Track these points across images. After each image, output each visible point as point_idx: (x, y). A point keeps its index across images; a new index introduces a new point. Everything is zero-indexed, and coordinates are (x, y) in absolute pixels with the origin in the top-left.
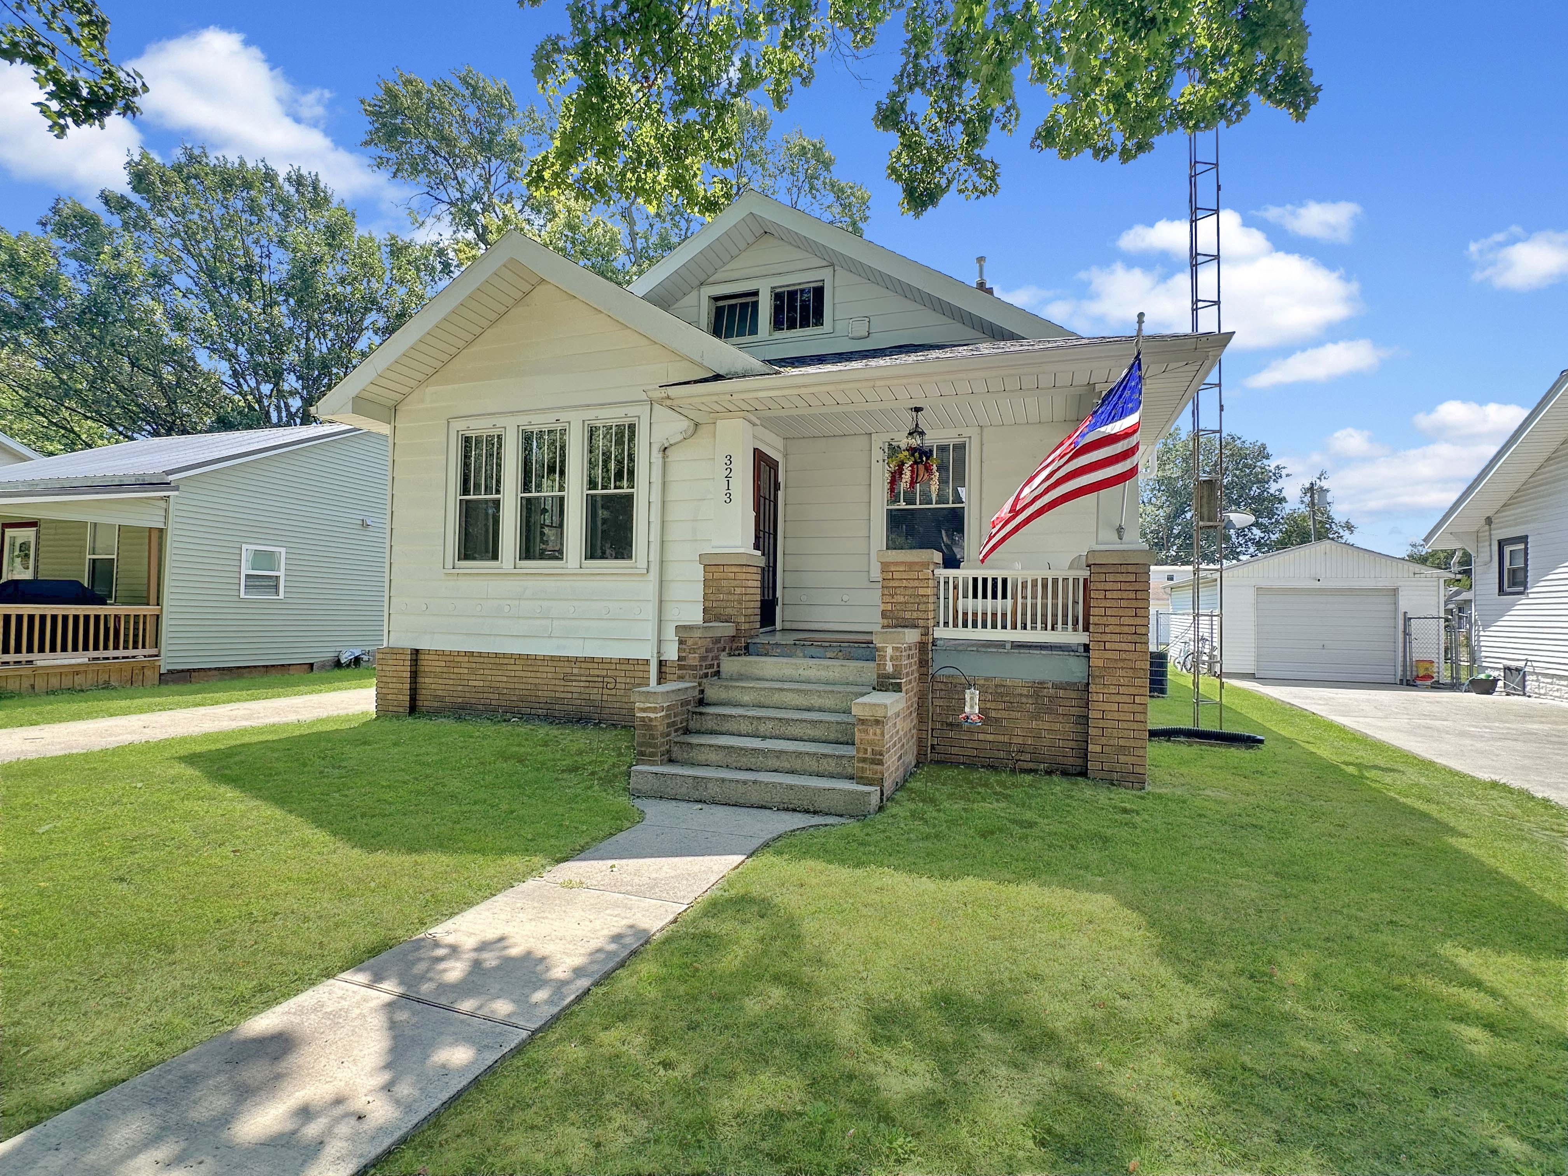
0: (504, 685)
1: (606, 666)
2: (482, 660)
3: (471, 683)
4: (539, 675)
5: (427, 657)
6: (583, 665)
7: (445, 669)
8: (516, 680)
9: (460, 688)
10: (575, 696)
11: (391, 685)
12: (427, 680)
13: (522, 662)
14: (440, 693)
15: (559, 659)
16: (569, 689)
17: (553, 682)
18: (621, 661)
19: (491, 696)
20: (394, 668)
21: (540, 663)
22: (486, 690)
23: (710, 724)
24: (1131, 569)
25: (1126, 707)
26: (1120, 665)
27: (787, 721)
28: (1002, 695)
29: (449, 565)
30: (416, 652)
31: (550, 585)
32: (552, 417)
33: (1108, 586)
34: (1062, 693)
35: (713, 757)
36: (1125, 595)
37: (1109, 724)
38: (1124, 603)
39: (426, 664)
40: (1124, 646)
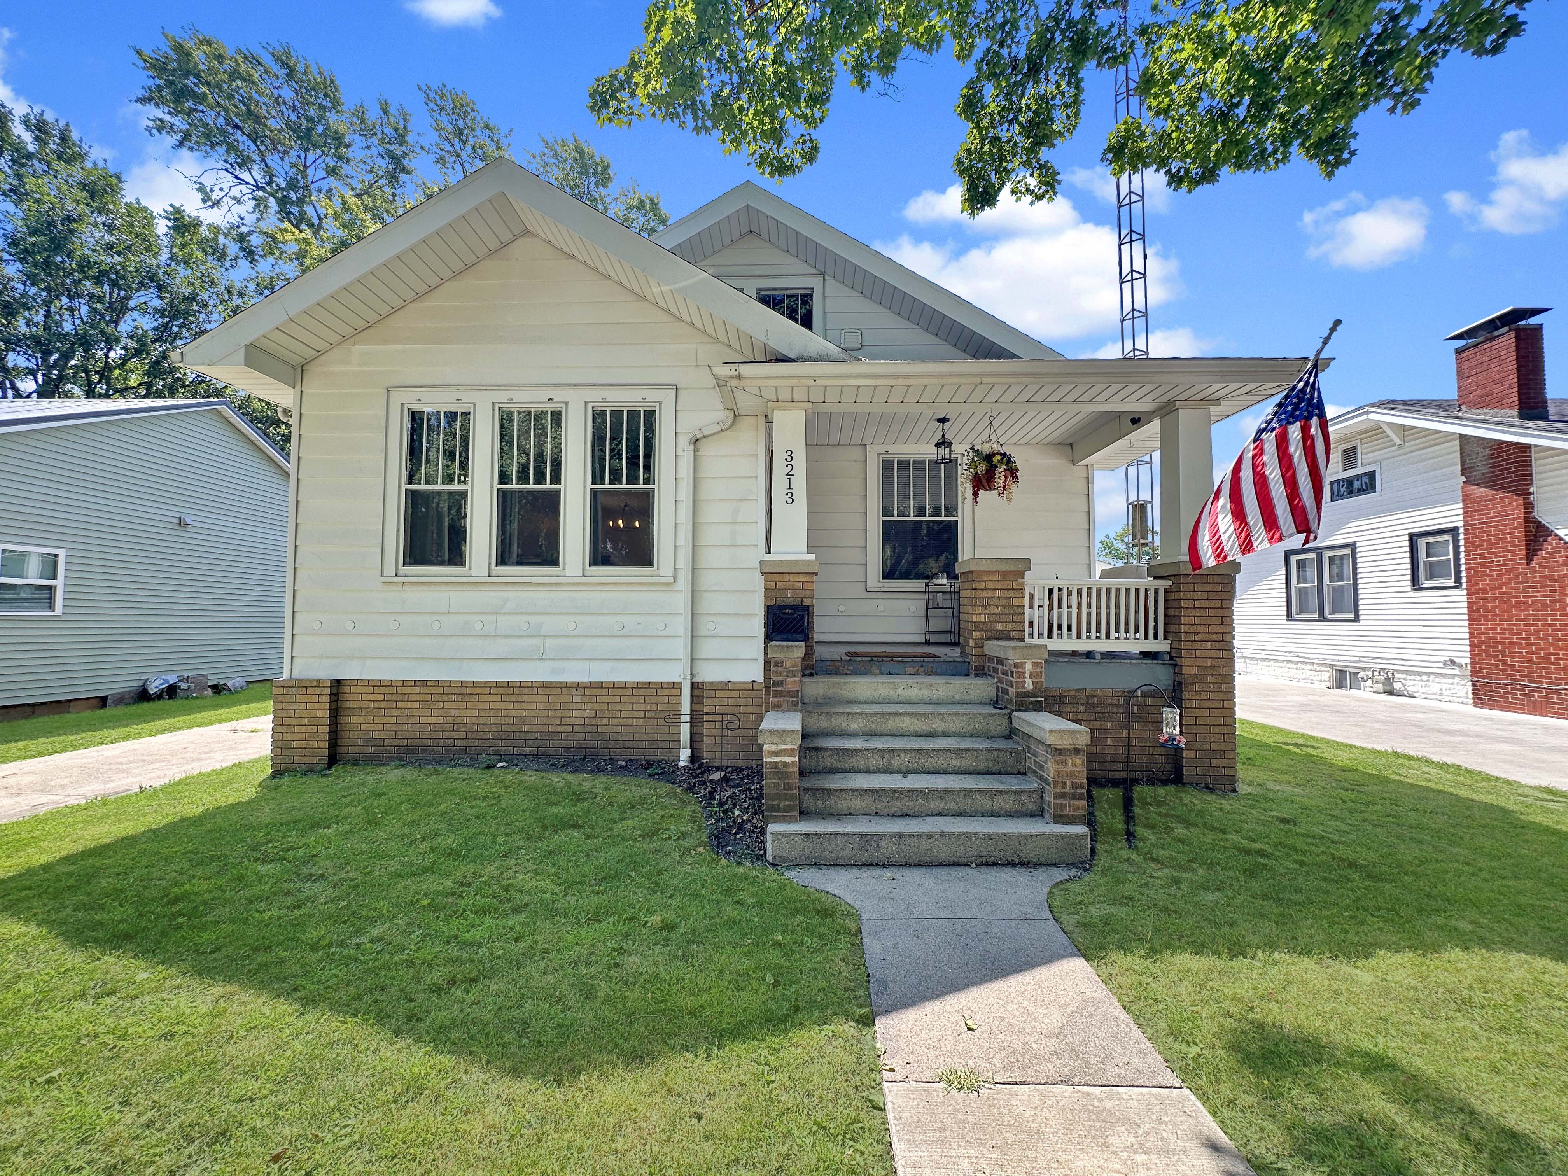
0: (474, 720)
1: (620, 692)
2: (441, 690)
3: (423, 720)
4: (525, 706)
5: (353, 689)
6: (588, 692)
7: (383, 705)
8: (492, 713)
9: (407, 727)
10: (576, 729)
11: (297, 729)
12: (354, 719)
13: (501, 691)
14: (376, 735)
15: (555, 685)
16: (568, 721)
17: (546, 713)
18: (638, 685)
19: (455, 735)
20: (303, 706)
21: (526, 691)
22: (447, 727)
24: (1217, 579)
25: (1216, 713)
26: (1210, 672)
27: (927, 751)
28: (1093, 706)
29: (390, 570)
30: (337, 684)
31: (541, 597)
32: (544, 395)
33: (1197, 596)
34: (1150, 701)
36: (1212, 604)
37: (1201, 729)
38: (1211, 612)
39: (352, 700)
40: (1213, 654)
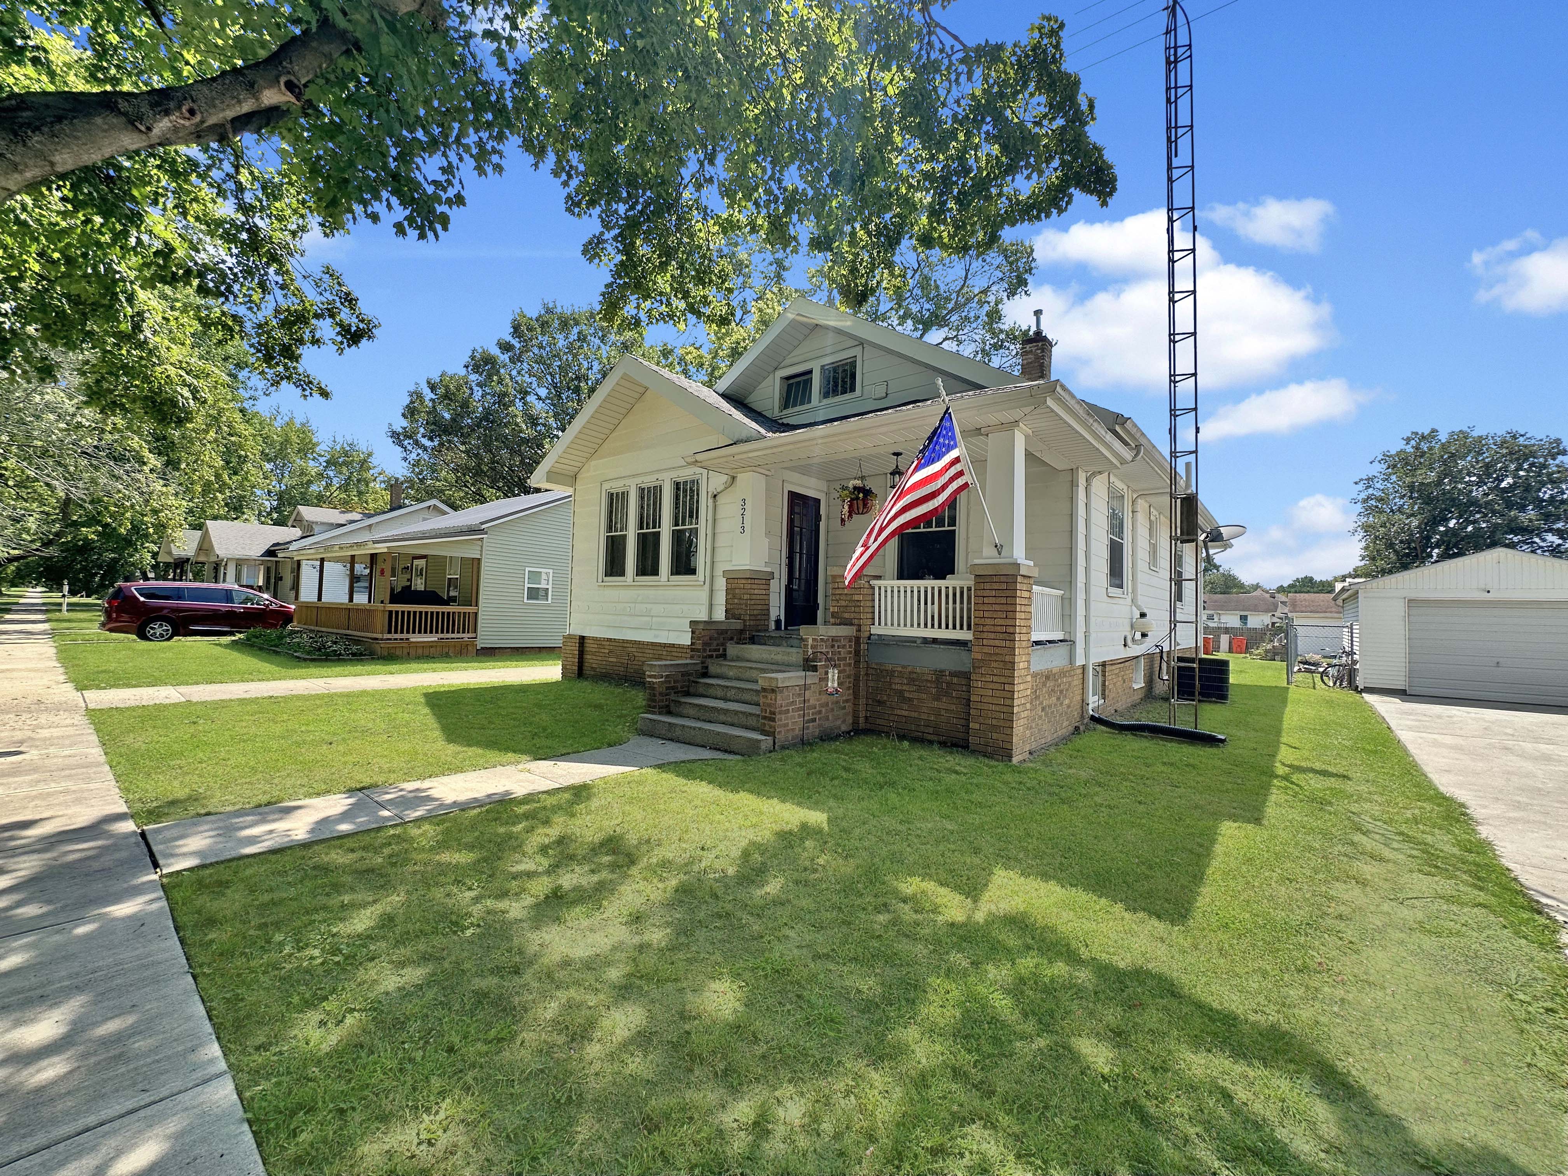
1: (681, 650)
2: (615, 644)
3: (610, 659)
4: (645, 655)
5: (588, 641)
6: (669, 649)
7: (597, 650)
8: (633, 658)
9: (605, 663)
11: (569, 663)
12: (587, 656)
13: (636, 646)
14: (593, 665)
15: (656, 644)
19: (621, 669)
20: (571, 649)
21: (645, 647)
22: (618, 664)
23: (701, 690)
24: (1003, 579)
25: (998, 693)
26: (994, 658)
27: (743, 689)
29: (600, 580)
30: (582, 638)
31: (651, 592)
32: (653, 478)
33: (986, 593)
34: (955, 680)
35: (692, 712)
37: (986, 707)
38: (997, 608)
39: (590, 646)
40: (997, 643)
